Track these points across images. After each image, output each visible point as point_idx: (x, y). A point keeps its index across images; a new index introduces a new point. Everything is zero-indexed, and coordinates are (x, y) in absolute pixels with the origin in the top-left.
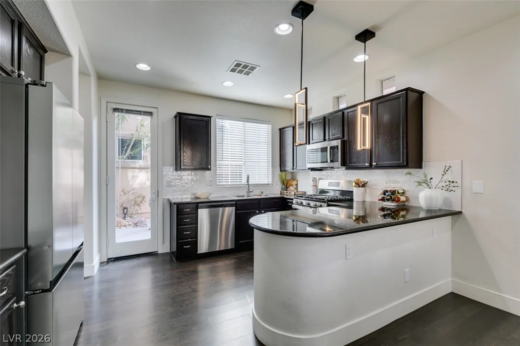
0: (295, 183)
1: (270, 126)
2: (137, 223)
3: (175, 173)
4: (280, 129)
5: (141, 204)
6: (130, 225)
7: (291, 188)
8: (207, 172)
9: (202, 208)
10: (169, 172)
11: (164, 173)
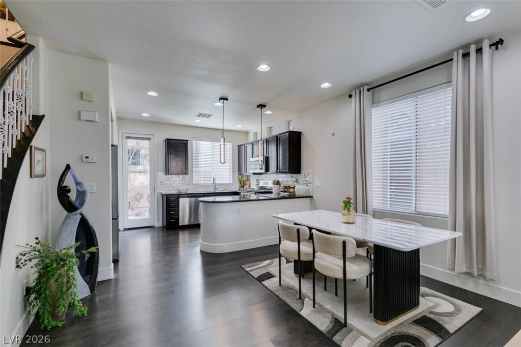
0: (248, 182)
1: (231, 144)
2: (138, 213)
3: (165, 176)
4: (238, 146)
5: (140, 200)
6: (132, 215)
7: (246, 186)
8: (187, 176)
9: (182, 197)
10: (161, 175)
11: (158, 176)
